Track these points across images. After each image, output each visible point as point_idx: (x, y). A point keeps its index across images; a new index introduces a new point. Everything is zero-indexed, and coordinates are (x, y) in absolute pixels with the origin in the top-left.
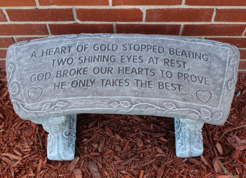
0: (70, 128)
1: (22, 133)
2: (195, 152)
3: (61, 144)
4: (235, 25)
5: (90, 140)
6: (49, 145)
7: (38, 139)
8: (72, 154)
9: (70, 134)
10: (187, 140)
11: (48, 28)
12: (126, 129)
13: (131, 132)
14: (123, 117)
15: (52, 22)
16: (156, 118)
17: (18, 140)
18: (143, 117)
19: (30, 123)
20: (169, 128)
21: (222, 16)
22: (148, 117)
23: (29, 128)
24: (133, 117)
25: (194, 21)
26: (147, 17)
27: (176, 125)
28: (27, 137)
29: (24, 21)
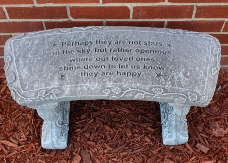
0: (63, 119)
1: (18, 124)
2: (181, 140)
3: (55, 132)
5: (82, 131)
6: (43, 134)
7: (33, 129)
8: (65, 142)
9: (63, 123)
10: (174, 128)
11: (44, 25)
12: (116, 120)
13: (120, 123)
14: (112, 109)
15: (48, 19)
16: (144, 110)
17: (14, 131)
18: (132, 110)
19: (26, 115)
20: (156, 119)
21: (202, 12)
22: (136, 109)
23: (26, 120)
24: (122, 109)
25: (177, 18)
26: (134, 14)
27: (162, 115)
28: (23, 127)
29: (22, 18)
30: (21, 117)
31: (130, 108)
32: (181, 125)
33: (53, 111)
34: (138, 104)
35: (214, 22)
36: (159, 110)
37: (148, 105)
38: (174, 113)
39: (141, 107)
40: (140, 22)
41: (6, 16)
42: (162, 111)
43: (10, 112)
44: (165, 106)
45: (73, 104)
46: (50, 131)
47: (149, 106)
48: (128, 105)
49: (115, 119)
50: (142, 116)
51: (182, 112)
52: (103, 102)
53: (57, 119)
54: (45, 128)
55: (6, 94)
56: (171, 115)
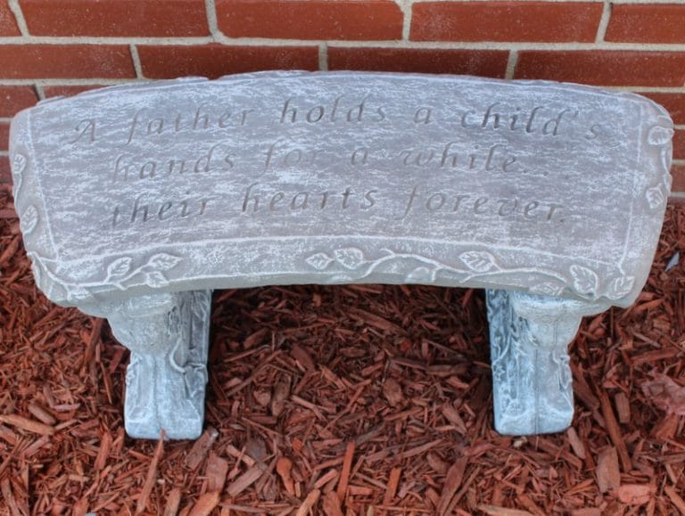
0: (191, 347)
1: (53, 361)
3: (164, 389)
4: (663, 52)
5: (248, 382)
6: (130, 393)
7: (100, 377)
8: (197, 418)
9: (191, 361)
10: (529, 383)
11: (135, 56)
12: (353, 352)
13: (365, 361)
14: (341, 319)
15: (147, 38)
16: (438, 325)
17: (41, 380)
18: (401, 322)
19: (78, 334)
20: (475, 352)
21: (626, 24)
22: (414, 322)
23: (74, 344)
24: (370, 319)
25: (547, 39)
26: (414, 27)
27: (494, 342)
28: (67, 371)
29: (69, 35)
30: (61, 340)
31: (396, 316)
32: (552, 372)
33: (157, 323)
34: (421, 305)
35: (665, 55)
36: (487, 325)
37: (453, 309)
38: (529, 334)
39: (431, 315)
40: (433, 50)
41: (19, 25)
42: (493, 330)
43: (28, 323)
44: (504, 315)
45: (222, 302)
46: (149, 383)
47: (455, 312)
48: (390, 307)
49: (350, 350)
50: (431, 343)
51: (556, 334)
52: (311, 299)
53: (173, 347)
54: (133, 372)
55: (18, 268)
56: (522, 342)
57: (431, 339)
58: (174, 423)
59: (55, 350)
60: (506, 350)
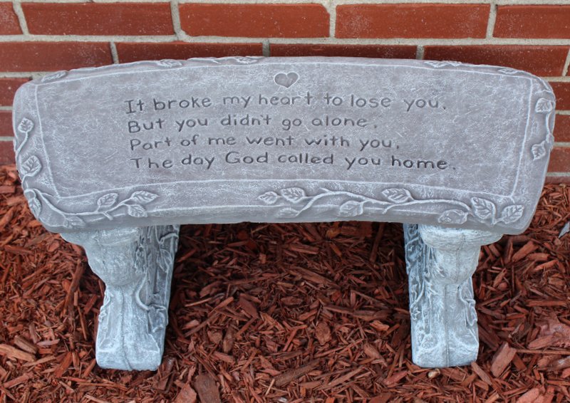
0: (155, 292)
1: (38, 306)
2: (458, 352)
3: (130, 323)
4: (542, 46)
5: (203, 325)
6: (102, 328)
7: (77, 317)
8: (157, 350)
9: (154, 303)
10: (440, 318)
11: (114, 52)
12: (292, 301)
13: (302, 309)
14: (283, 275)
15: (124, 37)
16: (364, 280)
17: (28, 322)
18: (333, 278)
19: (61, 284)
20: (396, 302)
21: (509, 22)
22: (345, 277)
23: (58, 294)
24: (307, 275)
25: (447, 36)
26: (339, 25)
27: (412, 289)
28: (50, 313)
29: (61, 34)
30: (47, 289)
31: (329, 273)
34: (350, 263)
35: (544, 48)
36: (406, 277)
37: (377, 267)
38: (437, 267)
39: (358, 272)
40: (355, 46)
41: (21, 25)
42: (411, 280)
43: (18, 277)
44: (420, 266)
45: (183, 262)
46: (118, 317)
47: (379, 270)
48: (324, 265)
49: (289, 299)
50: (359, 293)
52: (258, 257)
54: (106, 314)
55: (12, 233)
56: (433, 282)
57: (359, 291)
58: (138, 354)
59: (40, 298)
60: (421, 295)
